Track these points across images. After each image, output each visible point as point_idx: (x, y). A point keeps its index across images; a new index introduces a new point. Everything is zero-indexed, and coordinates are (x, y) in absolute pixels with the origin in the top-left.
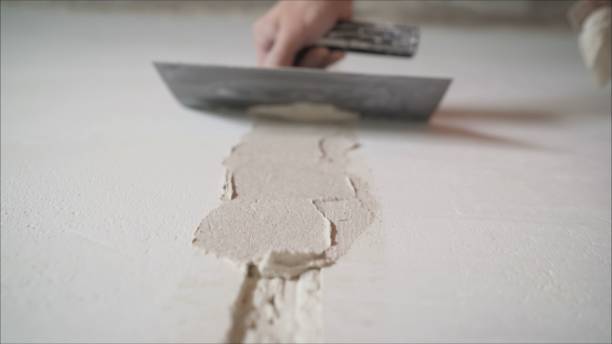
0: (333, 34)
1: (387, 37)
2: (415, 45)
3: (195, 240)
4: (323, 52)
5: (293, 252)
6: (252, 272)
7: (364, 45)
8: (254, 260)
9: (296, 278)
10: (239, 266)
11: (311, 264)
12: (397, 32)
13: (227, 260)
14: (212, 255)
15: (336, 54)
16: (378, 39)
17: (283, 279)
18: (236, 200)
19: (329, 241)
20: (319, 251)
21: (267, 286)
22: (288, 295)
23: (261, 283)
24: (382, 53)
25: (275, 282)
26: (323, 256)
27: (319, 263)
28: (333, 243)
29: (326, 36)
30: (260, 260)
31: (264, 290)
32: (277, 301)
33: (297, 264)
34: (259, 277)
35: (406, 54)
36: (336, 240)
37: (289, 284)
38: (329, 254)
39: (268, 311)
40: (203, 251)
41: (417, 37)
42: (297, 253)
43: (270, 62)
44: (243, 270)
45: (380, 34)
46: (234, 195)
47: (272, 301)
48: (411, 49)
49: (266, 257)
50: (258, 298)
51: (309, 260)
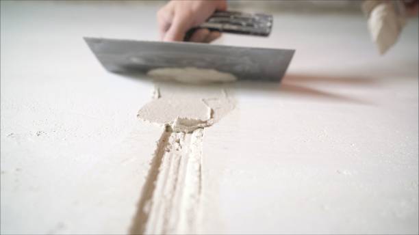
0: (212, 20)
1: (250, 22)
2: (270, 27)
3: (138, 115)
4: (206, 32)
5: (189, 119)
6: (168, 128)
7: (234, 27)
8: (169, 123)
9: (191, 132)
10: (161, 126)
11: (199, 125)
12: (257, 18)
13: (155, 124)
14: (147, 121)
15: (215, 34)
16: (244, 23)
17: (185, 133)
18: (161, 99)
19: (209, 116)
20: (203, 120)
21: (176, 135)
22: (186, 139)
23: (173, 134)
24: (247, 33)
25: (180, 134)
26: (206, 122)
27: (203, 125)
28: (211, 117)
29: (207, 21)
30: (172, 123)
31: (174, 137)
32: (181, 142)
33: (191, 125)
34: (172, 131)
35: (265, 34)
36: (214, 116)
37: (187, 135)
38: (209, 122)
39: (176, 145)
40: (142, 120)
41: (271, 22)
42: (192, 120)
43: (168, 38)
44: (163, 128)
45: (245, 19)
46: (159, 97)
47: (179, 142)
48: (268, 31)
49: (176, 120)
50: (171, 140)
51: (198, 123)
